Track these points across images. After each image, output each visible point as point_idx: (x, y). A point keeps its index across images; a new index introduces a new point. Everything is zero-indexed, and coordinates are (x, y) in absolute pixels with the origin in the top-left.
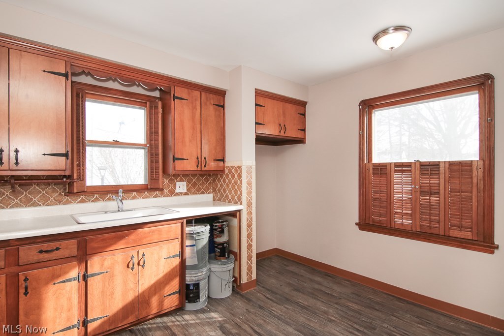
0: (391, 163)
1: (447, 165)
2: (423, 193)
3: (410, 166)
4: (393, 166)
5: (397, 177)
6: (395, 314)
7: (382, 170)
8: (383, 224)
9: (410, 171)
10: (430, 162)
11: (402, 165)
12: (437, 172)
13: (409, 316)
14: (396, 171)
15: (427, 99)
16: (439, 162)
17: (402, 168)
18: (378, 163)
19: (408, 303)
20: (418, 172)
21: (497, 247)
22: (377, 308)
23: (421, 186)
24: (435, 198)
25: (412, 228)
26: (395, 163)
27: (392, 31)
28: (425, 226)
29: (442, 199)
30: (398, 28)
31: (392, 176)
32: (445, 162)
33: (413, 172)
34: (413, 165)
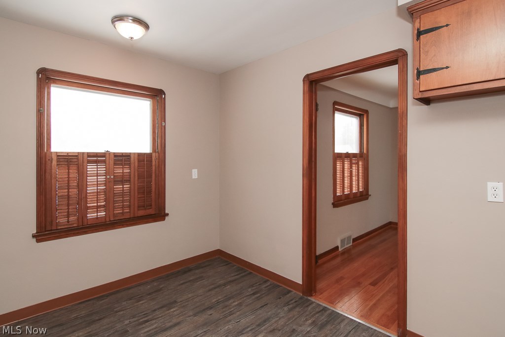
0: (83, 153)
1: (136, 156)
2: (116, 182)
3: (104, 156)
4: (86, 156)
5: (91, 168)
6: (115, 310)
7: (70, 160)
8: (73, 224)
9: (104, 162)
10: (122, 153)
11: (96, 155)
12: (129, 162)
13: (125, 303)
14: (89, 162)
15: (115, 93)
16: (130, 153)
17: (97, 158)
18: (66, 152)
19: (107, 296)
20: (112, 162)
21: (168, 215)
22: (97, 318)
23: (114, 176)
24: (127, 186)
25: (105, 219)
26: (87, 153)
27: (131, 21)
28: (119, 213)
29: (132, 186)
30: (138, 21)
31: (85, 167)
32: (134, 153)
33: (107, 162)
34: (107, 156)
